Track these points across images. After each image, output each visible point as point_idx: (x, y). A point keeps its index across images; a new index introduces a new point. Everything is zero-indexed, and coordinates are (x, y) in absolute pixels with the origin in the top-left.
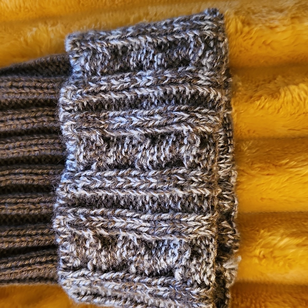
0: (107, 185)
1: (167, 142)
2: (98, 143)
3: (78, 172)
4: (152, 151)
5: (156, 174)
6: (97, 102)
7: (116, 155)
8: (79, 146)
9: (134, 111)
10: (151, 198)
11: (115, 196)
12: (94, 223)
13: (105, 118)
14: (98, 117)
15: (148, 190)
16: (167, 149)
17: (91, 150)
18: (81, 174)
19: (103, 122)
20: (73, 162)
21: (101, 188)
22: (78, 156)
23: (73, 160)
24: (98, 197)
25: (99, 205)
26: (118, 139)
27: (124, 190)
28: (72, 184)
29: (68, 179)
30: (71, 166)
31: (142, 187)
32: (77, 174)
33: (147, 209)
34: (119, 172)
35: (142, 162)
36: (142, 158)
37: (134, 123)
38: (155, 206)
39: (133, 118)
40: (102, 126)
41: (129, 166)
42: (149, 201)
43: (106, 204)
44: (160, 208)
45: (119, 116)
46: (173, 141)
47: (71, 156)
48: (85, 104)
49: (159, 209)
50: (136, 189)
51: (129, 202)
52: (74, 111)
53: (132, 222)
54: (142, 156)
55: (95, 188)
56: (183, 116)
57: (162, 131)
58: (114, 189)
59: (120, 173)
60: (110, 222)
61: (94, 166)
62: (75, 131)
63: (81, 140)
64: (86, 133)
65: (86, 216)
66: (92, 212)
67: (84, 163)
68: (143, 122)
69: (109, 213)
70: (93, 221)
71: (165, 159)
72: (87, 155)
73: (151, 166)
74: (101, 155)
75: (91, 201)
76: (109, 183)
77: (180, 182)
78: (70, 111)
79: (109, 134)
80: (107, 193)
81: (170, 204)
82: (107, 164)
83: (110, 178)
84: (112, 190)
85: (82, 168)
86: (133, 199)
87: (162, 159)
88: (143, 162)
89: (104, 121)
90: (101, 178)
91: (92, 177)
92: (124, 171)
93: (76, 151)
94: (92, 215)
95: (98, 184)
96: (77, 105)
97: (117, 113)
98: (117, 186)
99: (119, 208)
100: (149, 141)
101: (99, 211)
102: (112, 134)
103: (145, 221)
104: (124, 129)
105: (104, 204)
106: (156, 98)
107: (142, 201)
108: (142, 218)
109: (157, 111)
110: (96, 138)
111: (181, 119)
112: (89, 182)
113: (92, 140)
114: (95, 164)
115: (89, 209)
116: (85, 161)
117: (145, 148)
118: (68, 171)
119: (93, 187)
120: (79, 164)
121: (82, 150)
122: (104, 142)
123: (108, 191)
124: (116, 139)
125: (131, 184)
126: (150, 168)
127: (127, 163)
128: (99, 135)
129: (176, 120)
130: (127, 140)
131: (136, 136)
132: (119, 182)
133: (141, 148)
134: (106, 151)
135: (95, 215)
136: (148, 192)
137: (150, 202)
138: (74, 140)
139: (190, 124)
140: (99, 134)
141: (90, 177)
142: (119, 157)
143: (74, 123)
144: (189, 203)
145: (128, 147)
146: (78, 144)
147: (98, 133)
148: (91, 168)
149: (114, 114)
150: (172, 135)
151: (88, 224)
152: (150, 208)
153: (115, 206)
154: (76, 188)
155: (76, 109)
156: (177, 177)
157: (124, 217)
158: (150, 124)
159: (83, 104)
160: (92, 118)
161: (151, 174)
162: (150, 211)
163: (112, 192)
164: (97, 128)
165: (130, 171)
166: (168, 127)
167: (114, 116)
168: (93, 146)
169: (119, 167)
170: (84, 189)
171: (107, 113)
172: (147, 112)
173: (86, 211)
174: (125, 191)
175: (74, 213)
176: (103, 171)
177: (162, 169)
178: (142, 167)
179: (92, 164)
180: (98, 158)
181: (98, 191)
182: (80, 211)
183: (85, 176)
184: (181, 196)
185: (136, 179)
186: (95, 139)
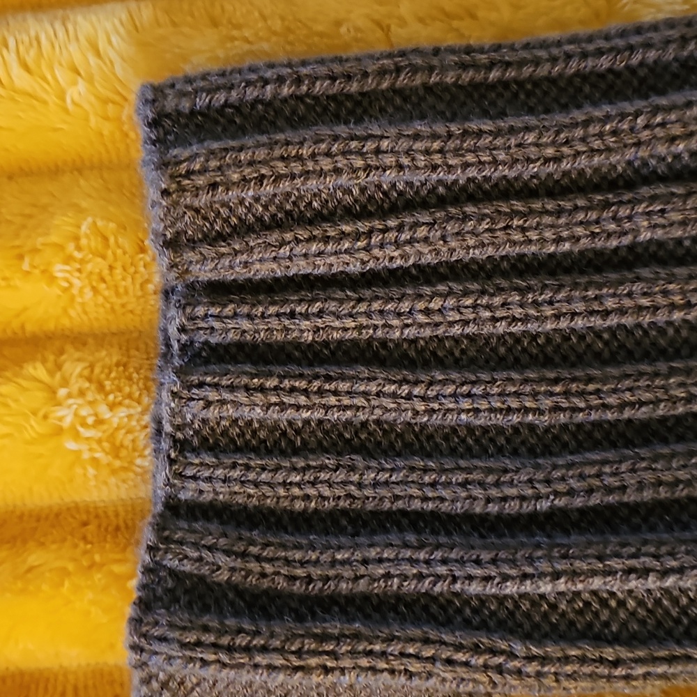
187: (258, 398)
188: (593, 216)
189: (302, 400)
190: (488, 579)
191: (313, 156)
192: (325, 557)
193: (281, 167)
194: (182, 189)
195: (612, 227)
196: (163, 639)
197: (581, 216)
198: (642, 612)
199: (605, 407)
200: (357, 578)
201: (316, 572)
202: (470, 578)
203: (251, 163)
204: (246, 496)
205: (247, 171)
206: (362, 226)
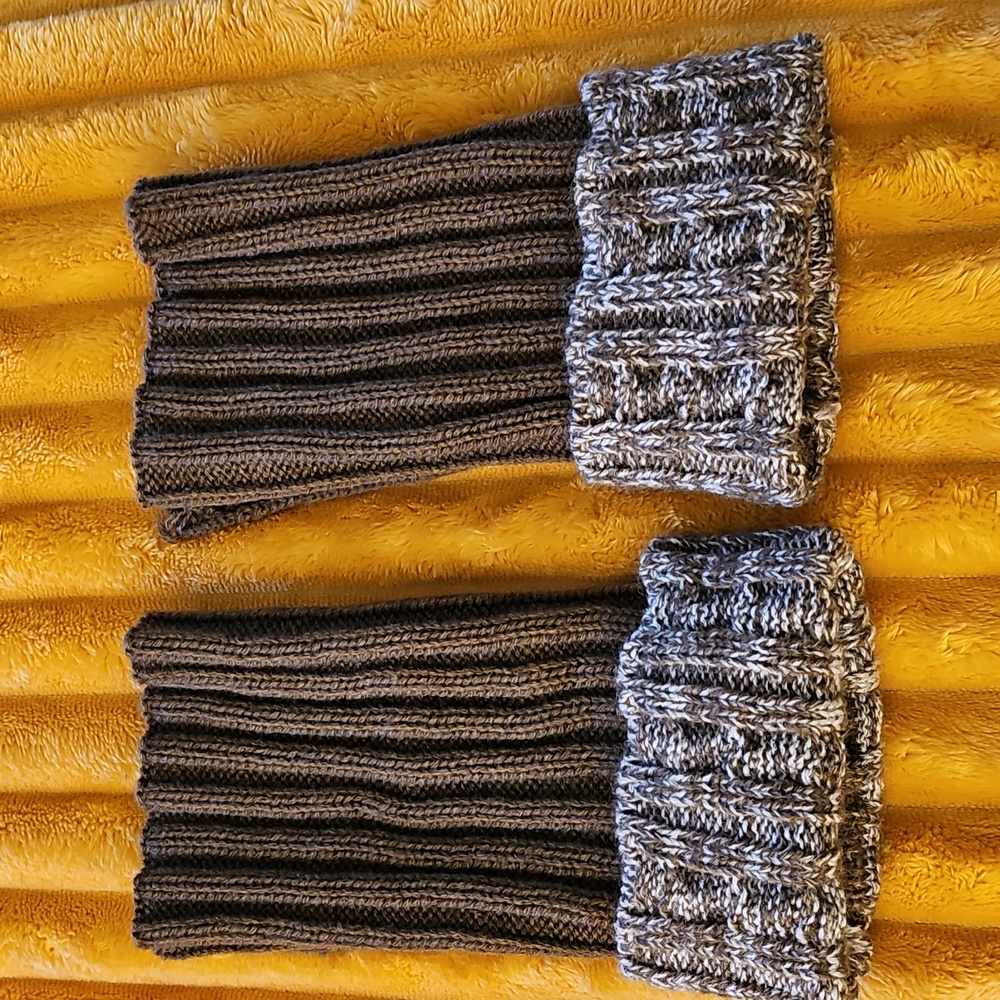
0: (647, 295)
1: (738, 229)
2: (635, 235)
3: (602, 280)
4: (715, 242)
5: (721, 273)
6: (632, 174)
7: (661, 251)
8: (605, 240)
9: (689, 187)
10: (713, 310)
11: (658, 310)
12: (628, 350)
13: (644, 198)
14: (634, 198)
15: (709, 298)
16: (738, 238)
17: (623, 246)
18: (606, 283)
19: (641, 204)
20: (594, 266)
21: (638, 300)
22: (603, 256)
23: (594, 263)
24: (633, 313)
25: (634, 325)
26: (663, 228)
27: (674, 300)
28: (594, 297)
29: (587, 290)
30: (590, 272)
31: (700, 293)
32: (600, 283)
33: (706, 326)
34: (666, 275)
36: (700, 253)
37: (689, 203)
38: (719, 320)
39: (688, 196)
40: (640, 211)
41: (680, 267)
42: (709, 315)
43: (645, 323)
44: (726, 322)
45: (666, 193)
46: (745, 226)
48: (614, 178)
49: (724, 323)
50: (690, 297)
51: (679, 318)
52: (598, 190)
53: (684, 344)
54: (700, 249)
55: (628, 301)
56: (762, 191)
57: (731, 212)
58: (657, 300)
59: (667, 277)
60: (652, 346)
61: (627, 270)
62: (600, 219)
63: (608, 231)
64: (617, 222)
65: (616, 340)
66: (625, 335)
67: (612, 266)
68: (703, 201)
69: (651, 334)
70: (626, 346)
71: (734, 251)
72: (616, 253)
73: (713, 263)
74: (638, 252)
75: (622, 320)
76: (650, 292)
77: (755, 283)
78: (591, 190)
79: (650, 221)
80: (647, 306)
81: (740, 315)
82: (647, 265)
83: (651, 284)
84: (654, 302)
85: (607, 273)
86: (685, 312)
87: (730, 253)
88: (702, 259)
89: (643, 203)
90: (638, 285)
91: (625, 285)
92: (672, 274)
93: (599, 249)
94: (625, 339)
95: (633, 294)
96: (602, 181)
97: (663, 190)
98: (662, 295)
99: (665, 327)
100: (711, 229)
101: (635, 333)
102: (655, 221)
103: (703, 342)
104: (674, 212)
105: (641, 323)
106: (720, 166)
107: (699, 315)
108: (698, 337)
109: (723, 184)
110: (631, 227)
111: (759, 194)
112: (619, 293)
113: (624, 230)
114: (629, 266)
115: (620, 332)
116: (614, 262)
117: (704, 238)
118: (587, 280)
119: (626, 298)
120: (604, 268)
121: (610, 246)
122: (643, 234)
123: (649, 303)
124: (661, 229)
125: (684, 290)
126: (712, 266)
127: (677, 262)
128: (635, 223)
129: (751, 196)
130: (678, 229)
131: (691, 223)
132: (665, 289)
133: (698, 239)
134: (646, 246)
135: (629, 338)
136: (709, 300)
137: (711, 315)
138: (597, 232)
139: (771, 201)
140: (635, 221)
141: (621, 285)
142: (665, 254)
143: (598, 207)
144: (768, 312)
145: (679, 238)
146: (603, 238)
148: (624, 272)
149: (658, 192)
150: (745, 219)
151: (619, 351)
152: (711, 323)
153: (658, 324)
154: (600, 302)
155: (600, 186)
156: (751, 277)
157: (673, 338)
158: (713, 204)
159: (610, 179)
160: (626, 199)
161: (713, 274)
162: (710, 328)
163: (654, 304)
164: (634, 214)
165: (683, 272)
166: (739, 207)
167: (658, 195)
168: (626, 240)
169: (665, 268)
170: (612, 303)
171: (647, 191)
172: (708, 187)
173: (615, 334)
175: (598, 337)
176: (640, 275)
177: (729, 266)
178: (699, 265)
179: (625, 265)
180: (634, 257)
181: (633, 305)
182: (607, 334)
183: (614, 284)
184: (756, 303)
185: (692, 283)
186: (629, 229)
187: (194, 315)
188: (374, 221)
189: (219, 316)
190: (314, 406)
191: (214, 195)
192: (231, 400)
193: (196, 201)
194: (142, 212)
195: (385, 229)
196: (148, 449)
197: (366, 223)
198: (392, 419)
199: (381, 316)
200: (249, 409)
201: (226, 408)
202: (306, 406)
203: (180, 198)
204: (187, 368)
205: (177, 202)
206: (249, 233)
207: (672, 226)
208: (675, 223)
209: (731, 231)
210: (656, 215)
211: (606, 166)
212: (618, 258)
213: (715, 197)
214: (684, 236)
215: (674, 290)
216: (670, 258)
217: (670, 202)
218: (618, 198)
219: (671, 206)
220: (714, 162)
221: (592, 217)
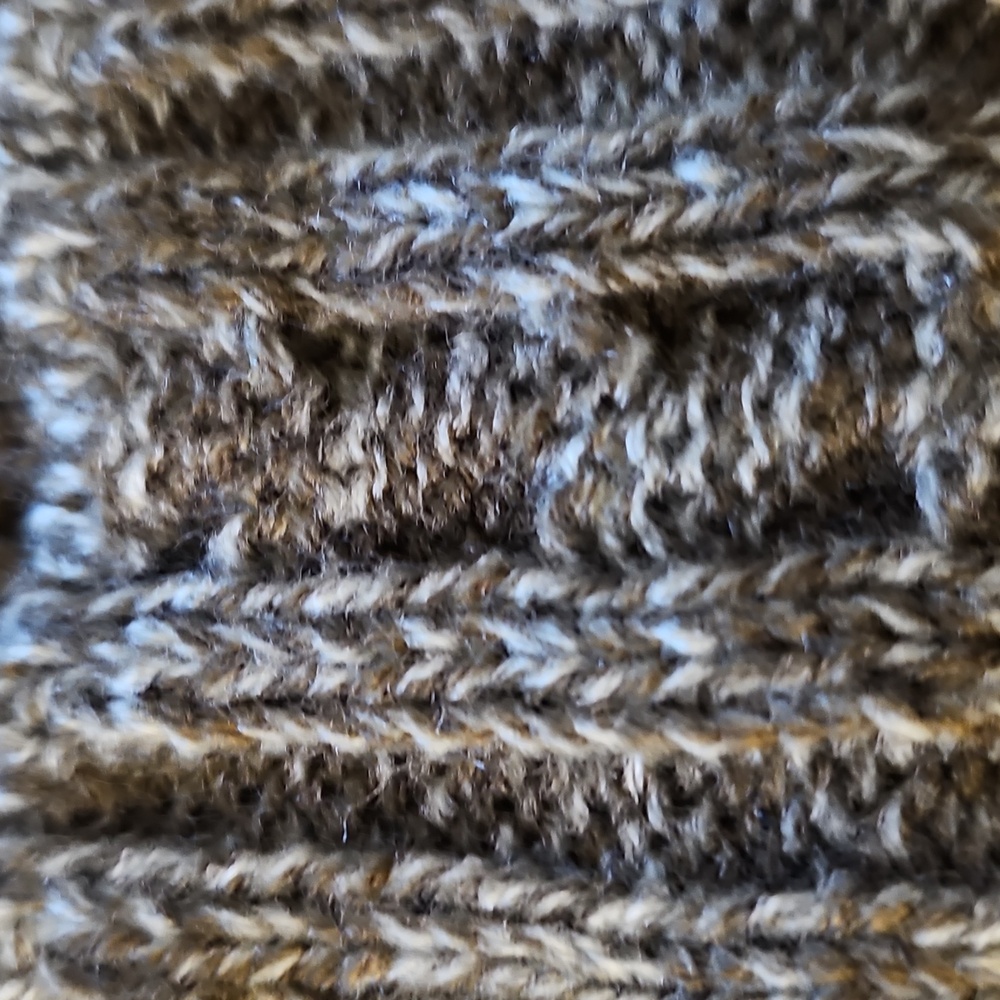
0: (327, 683)
1: (785, 358)
2: (256, 379)
3: (110, 589)
4: (667, 423)
5: (708, 594)
6: (244, 90)
7: (389, 462)
8: (119, 401)
9: (518, 140)
10: (665, 773)
11: (382, 756)
12: (232, 960)
13: (300, 197)
14: (252, 194)
15: (647, 717)
16: (788, 407)
17: (203, 428)
18: (130, 604)
19: (285, 228)
20: (76, 519)
21: (285, 701)
22: (111, 474)
23: (76, 502)
24: (258, 762)
25: (267, 823)
26: (398, 345)
27: (461, 716)
28: (73, 675)
29: (42, 635)
30: (62, 546)
31: (597, 690)
32: (103, 604)
33: (628, 854)
34: (417, 581)
35: (592, 509)
36: (589, 478)
37: (520, 222)
38: (697, 827)
39: (517, 188)
40: (281, 259)
41: (488, 541)
42: (644, 797)
43: (320, 815)
44: (737, 846)
45: (404, 176)
46: (825, 341)
47: (67, 477)
48: (160, 110)
49: (728, 852)
50: (550, 705)
51: (489, 801)
52: (84, 162)
53: (520, 950)
54: (587, 461)
55: (235, 704)
56: (899, 160)
57: (741, 268)
58: (379, 710)
59: (424, 592)
60: (352, 948)
61: (226, 545)
62: (92, 299)
63: (130, 357)
64: (164, 310)
65: (176, 903)
66: (222, 878)
67: (153, 523)
68: (592, 210)
69: (346, 883)
70: (222, 942)
71: (766, 477)
72: (172, 462)
73: (656, 536)
74: (277, 460)
75: (209, 793)
76: (340, 666)
77: (899, 654)
78: (53, 163)
79: (332, 307)
80: (323, 733)
81: (815, 815)
82: (325, 528)
83: (344, 626)
84: (363, 717)
85: (136, 557)
86: (518, 775)
87: (746, 479)
88: (598, 508)
89: (297, 221)
90: (281, 626)
91: (214, 621)
92: (448, 577)
93: (93, 439)
94: (221, 899)
95: (255, 670)
96: (106, 123)
97: (386, 161)
98: (401, 687)
99: (419, 847)
100: (638, 350)
101: (271, 871)
102: (355, 311)
104: (447, 266)
105: (302, 815)
106: (665, 48)
107: (593, 792)
108: (597, 921)
109: (690, 127)
110: (241, 337)
111: (887, 177)
112: (188, 662)
113: (208, 354)
114: (234, 527)
115: (197, 857)
116: (165, 507)
117: (607, 402)
118: (47, 582)
119: (219, 692)
120: (121, 528)
121: (142, 430)
122: (300, 371)
123: (337, 720)
124: (387, 351)
125: (509, 668)
126: (654, 545)
127: (471, 519)
128: (259, 320)
129: (845, 184)
130: (467, 352)
131: (534, 320)
132: (414, 656)
133: (576, 404)
134: (316, 432)
135: (241, 898)
136: (648, 729)
137: (653, 800)
138: (81, 362)
140: (259, 309)
141: (199, 623)
142: (412, 473)
143: (80, 240)
144: (967, 805)
145: (479, 397)
146: (111, 390)
147: (256, 304)
148: (210, 558)
149: (367, 172)
150: (816, 305)
151: (189, 965)
152: (656, 843)
153: (385, 828)
154: (98, 701)
155: (94, 146)
156: (875, 618)
158: (645, 226)
159: (144, 115)
160: (211, 204)
161: (662, 593)
162: (652, 869)
163: (365, 728)
164: (254, 274)
165: (502, 572)
166: (785, 244)
167: (367, 184)
168: (216, 402)
169: (413, 548)
170: (156, 713)
171: (313, 165)
172: (616, 141)
173: (172, 868)
174: (462, 726)
175: (89, 877)
176: (290, 577)
177: (748, 555)
178: (585, 541)
179: (215, 525)
180: (258, 483)
181: (260, 722)
182: (131, 864)
183: (165, 612)
184: (900, 755)
185: (550, 632)
186: (229, 349)
207: (440, 334)
208: (454, 322)
209: (744, 365)
210: (359, 283)
211: (119, 51)
212: (184, 483)
213: (658, 194)
214: (499, 391)
215: (460, 661)
216: (434, 492)
217: (424, 221)
218: (171, 199)
219: (429, 236)
220: (632, 27)
221: (53, 288)
